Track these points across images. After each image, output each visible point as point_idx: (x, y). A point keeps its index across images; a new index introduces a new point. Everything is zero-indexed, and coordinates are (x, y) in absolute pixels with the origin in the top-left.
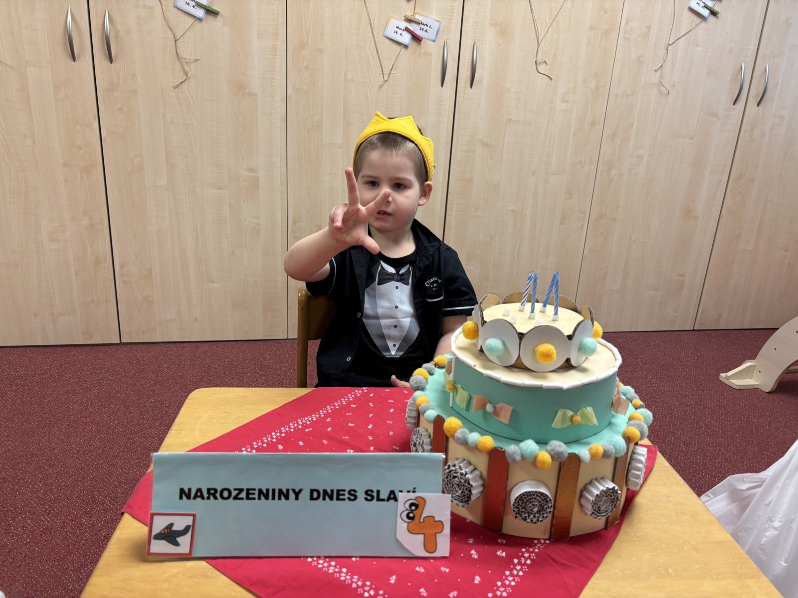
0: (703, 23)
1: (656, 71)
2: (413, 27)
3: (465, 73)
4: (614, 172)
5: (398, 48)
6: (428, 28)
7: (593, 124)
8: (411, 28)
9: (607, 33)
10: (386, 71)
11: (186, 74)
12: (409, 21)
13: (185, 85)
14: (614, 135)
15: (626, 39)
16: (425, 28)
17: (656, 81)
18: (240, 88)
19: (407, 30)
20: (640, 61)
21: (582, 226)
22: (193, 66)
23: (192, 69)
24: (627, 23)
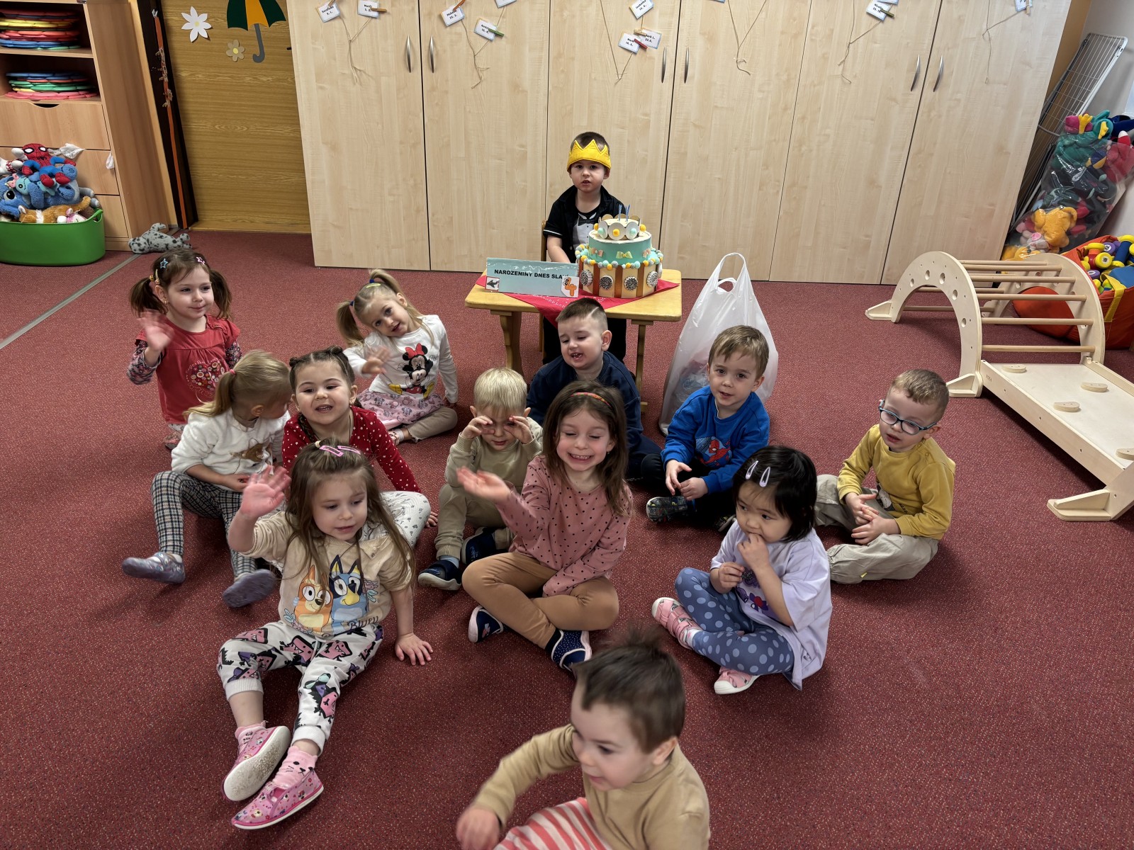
0: (881, 24)
1: (839, 65)
2: (640, 39)
3: (680, 72)
4: (804, 148)
5: (630, 54)
6: (651, 39)
7: (785, 109)
8: (639, 40)
9: (796, 36)
10: (620, 72)
11: (480, 78)
12: (638, 34)
13: (479, 86)
14: (803, 118)
15: (812, 40)
16: (649, 39)
17: (840, 73)
18: (516, 87)
19: (636, 41)
20: (825, 57)
21: (778, 192)
22: (485, 72)
23: (484, 75)
24: (813, 27)
